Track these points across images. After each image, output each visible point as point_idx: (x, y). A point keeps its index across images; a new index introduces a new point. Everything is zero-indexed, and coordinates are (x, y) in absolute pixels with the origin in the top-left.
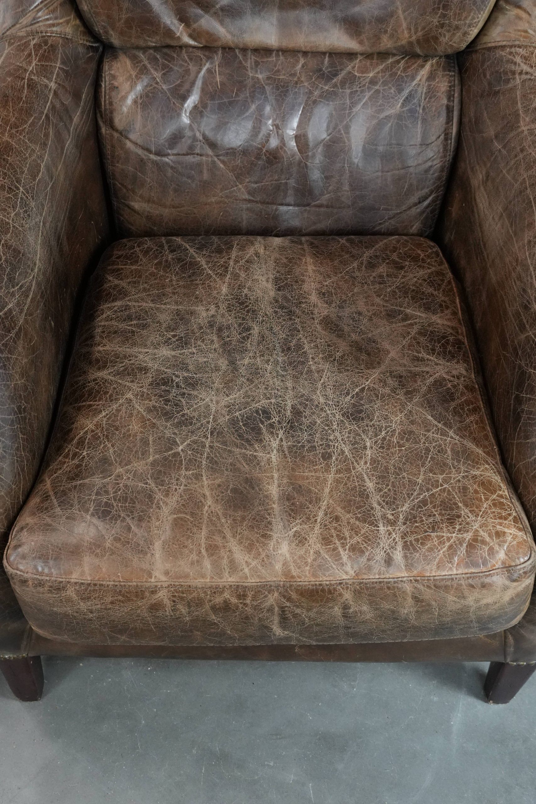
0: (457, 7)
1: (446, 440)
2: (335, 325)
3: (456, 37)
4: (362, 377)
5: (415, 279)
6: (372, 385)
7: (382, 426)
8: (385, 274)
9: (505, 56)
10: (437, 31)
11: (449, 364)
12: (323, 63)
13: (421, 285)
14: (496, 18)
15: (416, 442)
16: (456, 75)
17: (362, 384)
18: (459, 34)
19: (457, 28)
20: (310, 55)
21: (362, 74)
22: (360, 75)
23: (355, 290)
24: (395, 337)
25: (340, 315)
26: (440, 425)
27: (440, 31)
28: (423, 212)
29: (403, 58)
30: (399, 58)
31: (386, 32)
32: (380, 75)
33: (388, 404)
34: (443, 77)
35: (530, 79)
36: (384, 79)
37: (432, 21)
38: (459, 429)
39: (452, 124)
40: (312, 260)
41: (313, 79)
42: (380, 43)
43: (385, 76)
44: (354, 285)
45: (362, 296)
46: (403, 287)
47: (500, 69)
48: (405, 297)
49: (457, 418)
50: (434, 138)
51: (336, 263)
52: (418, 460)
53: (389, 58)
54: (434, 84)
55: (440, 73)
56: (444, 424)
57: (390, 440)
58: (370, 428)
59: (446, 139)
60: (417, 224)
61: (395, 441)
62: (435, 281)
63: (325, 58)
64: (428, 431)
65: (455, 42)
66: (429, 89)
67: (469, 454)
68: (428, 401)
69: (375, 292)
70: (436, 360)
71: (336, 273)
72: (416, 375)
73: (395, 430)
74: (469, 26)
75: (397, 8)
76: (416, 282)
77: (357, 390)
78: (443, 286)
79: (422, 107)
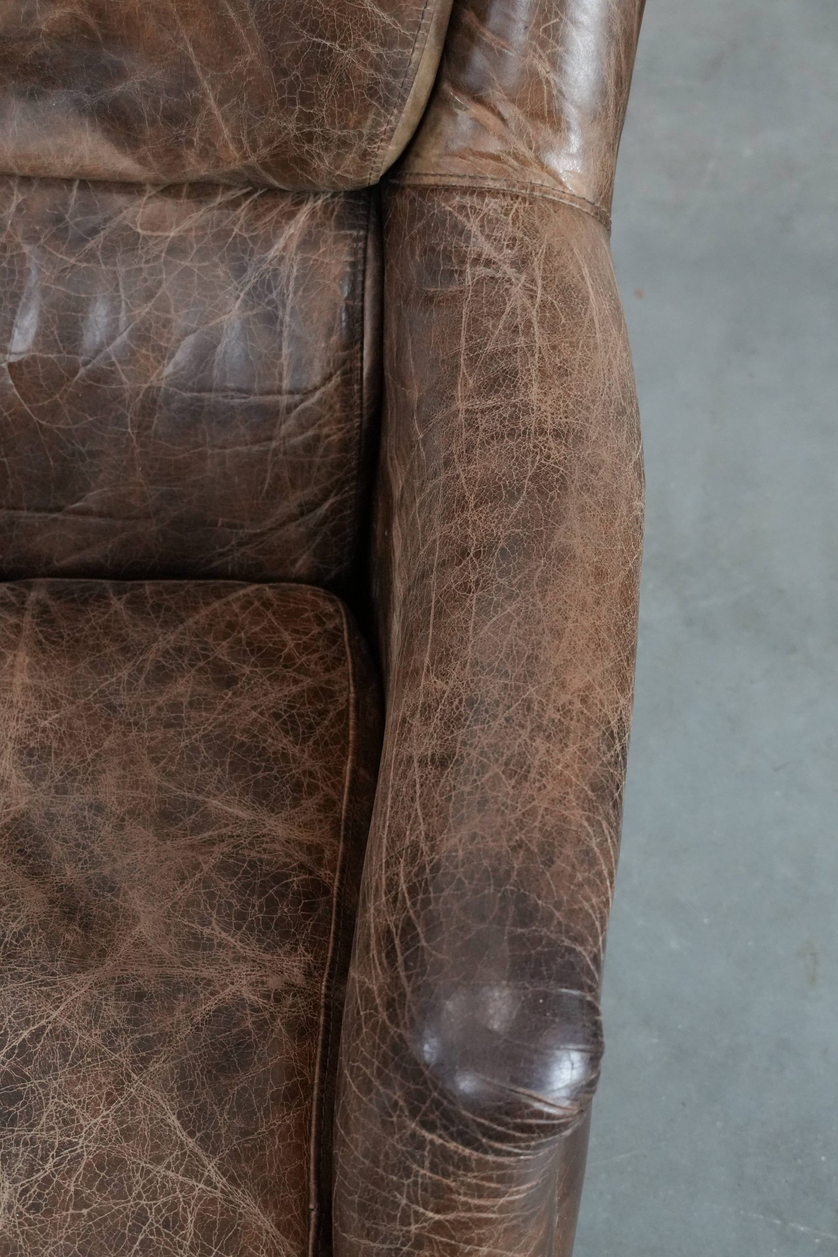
0: (333, 101)
1: (192, 1188)
2: (35, 839)
3: (347, 162)
4: (48, 996)
5: (254, 714)
6: (64, 1021)
7: (52, 1146)
8: (185, 701)
9: (450, 213)
10: (299, 147)
11: (268, 957)
12: (65, 204)
13: (264, 729)
14: (437, 120)
15: (121, 1195)
16: (370, 236)
17: (41, 1017)
18: (351, 156)
19: (344, 143)
20: (36, 183)
21: (153, 231)
22: (149, 233)
23: (106, 744)
24: (163, 877)
25: (53, 810)
26: (191, 1143)
27: (306, 147)
28: (312, 535)
29: (248, 195)
30: (239, 193)
31: (190, 143)
32: (193, 233)
33: (85, 1079)
34: (336, 240)
35: (492, 278)
36: (201, 244)
37: (285, 128)
38: (235, 1155)
39: (362, 349)
40: (27, 660)
41: (42, 241)
42: (183, 167)
43: (203, 237)
44: (107, 727)
45: (116, 760)
46: (218, 737)
47: (438, 245)
48: (215, 764)
49: (238, 1123)
50: (316, 379)
51: (82, 666)
52: (110, 1247)
53: (216, 194)
54: (314, 257)
55: (330, 233)
56: (201, 1139)
57: (59, 1186)
58: (22, 1149)
59: (347, 382)
60: (304, 557)
61: (72, 1189)
62: (301, 715)
63: (71, 190)
64: (158, 1160)
65: (347, 172)
66: (305, 268)
67: (235, 1233)
68: (182, 1069)
69: (150, 750)
70: (239, 945)
71: (75, 695)
72: (179, 990)
73: (80, 1156)
74: (371, 140)
75: (204, 94)
76: (254, 722)
77: (25, 1034)
78: (319, 730)
79: (288, 309)
